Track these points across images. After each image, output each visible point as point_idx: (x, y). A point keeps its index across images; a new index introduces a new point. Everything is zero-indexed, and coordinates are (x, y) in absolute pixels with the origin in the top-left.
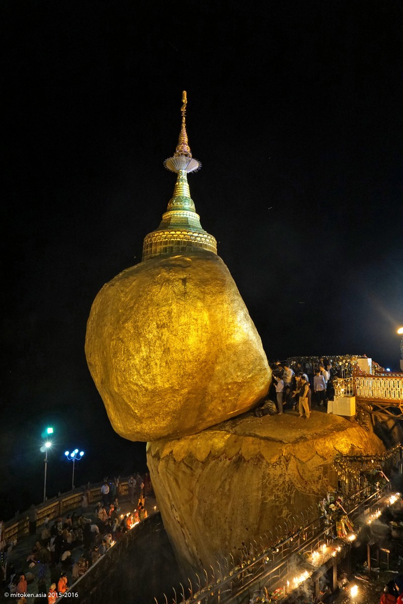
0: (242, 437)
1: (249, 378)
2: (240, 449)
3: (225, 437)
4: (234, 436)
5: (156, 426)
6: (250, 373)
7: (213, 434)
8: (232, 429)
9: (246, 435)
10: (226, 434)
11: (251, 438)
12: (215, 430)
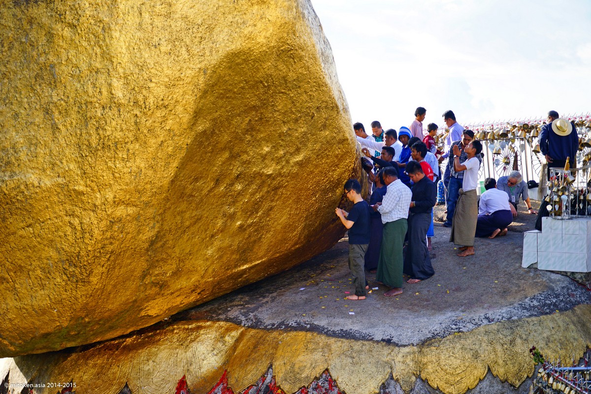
0: (275, 334)
1: (297, 163)
2: (271, 366)
3: (227, 338)
4: (253, 332)
5: (18, 304)
6: (298, 150)
7: (192, 330)
8: (245, 315)
9: (289, 329)
10: (228, 330)
11: (302, 334)
12: (198, 319)
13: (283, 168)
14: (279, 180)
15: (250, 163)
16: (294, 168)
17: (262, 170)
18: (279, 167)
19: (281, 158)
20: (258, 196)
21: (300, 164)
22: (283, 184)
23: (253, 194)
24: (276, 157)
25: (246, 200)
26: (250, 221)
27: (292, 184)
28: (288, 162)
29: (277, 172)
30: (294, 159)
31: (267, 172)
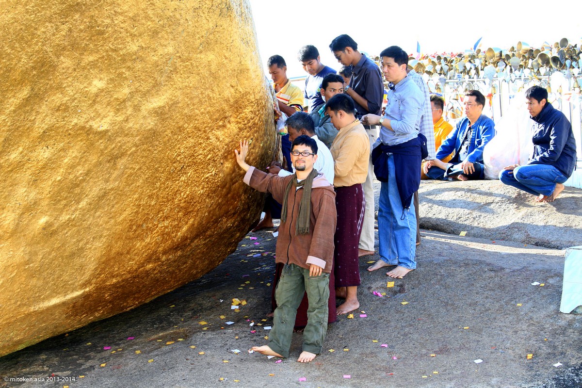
1: (154, 112)
6: (156, 88)
13: (127, 120)
14: (119, 142)
15: (67, 109)
16: (149, 120)
17: (90, 123)
18: (120, 118)
19: (124, 101)
20: (80, 170)
21: (160, 113)
22: (127, 150)
23: (72, 167)
24: (117, 99)
25: (59, 178)
26: (64, 217)
27: (144, 150)
28: (137, 108)
29: (116, 127)
30: (150, 104)
31: (99, 127)
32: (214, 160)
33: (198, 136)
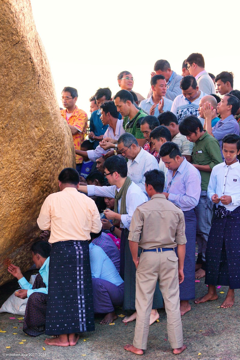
32: (23, 186)
33: (10, 167)
